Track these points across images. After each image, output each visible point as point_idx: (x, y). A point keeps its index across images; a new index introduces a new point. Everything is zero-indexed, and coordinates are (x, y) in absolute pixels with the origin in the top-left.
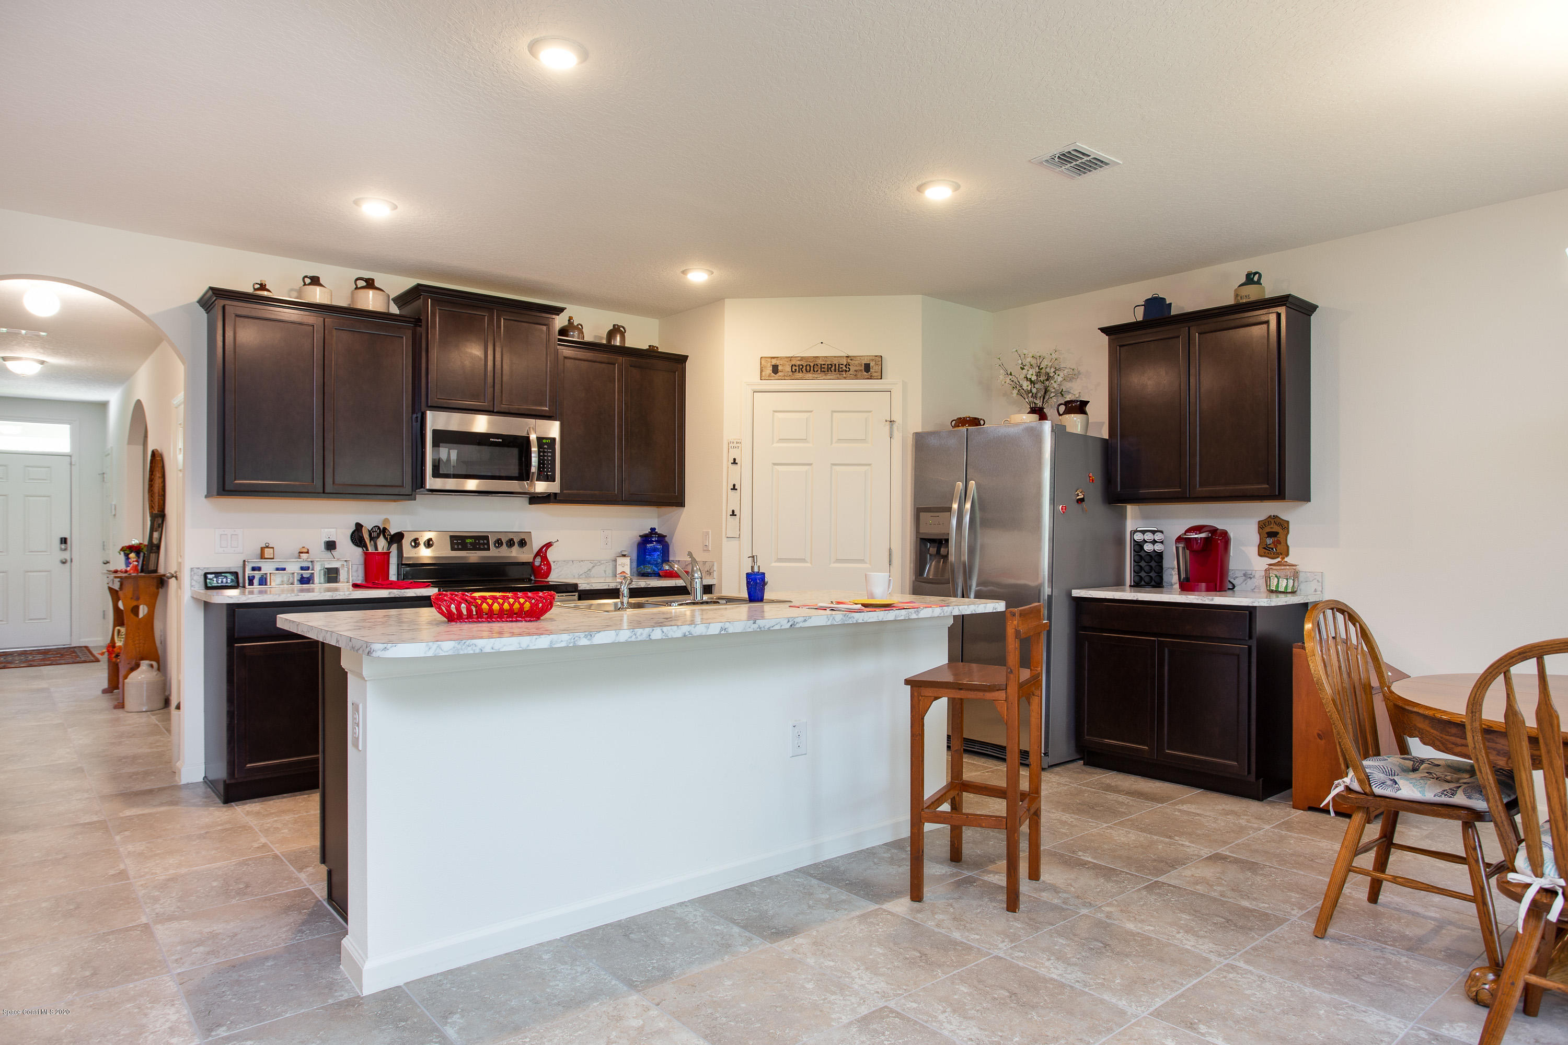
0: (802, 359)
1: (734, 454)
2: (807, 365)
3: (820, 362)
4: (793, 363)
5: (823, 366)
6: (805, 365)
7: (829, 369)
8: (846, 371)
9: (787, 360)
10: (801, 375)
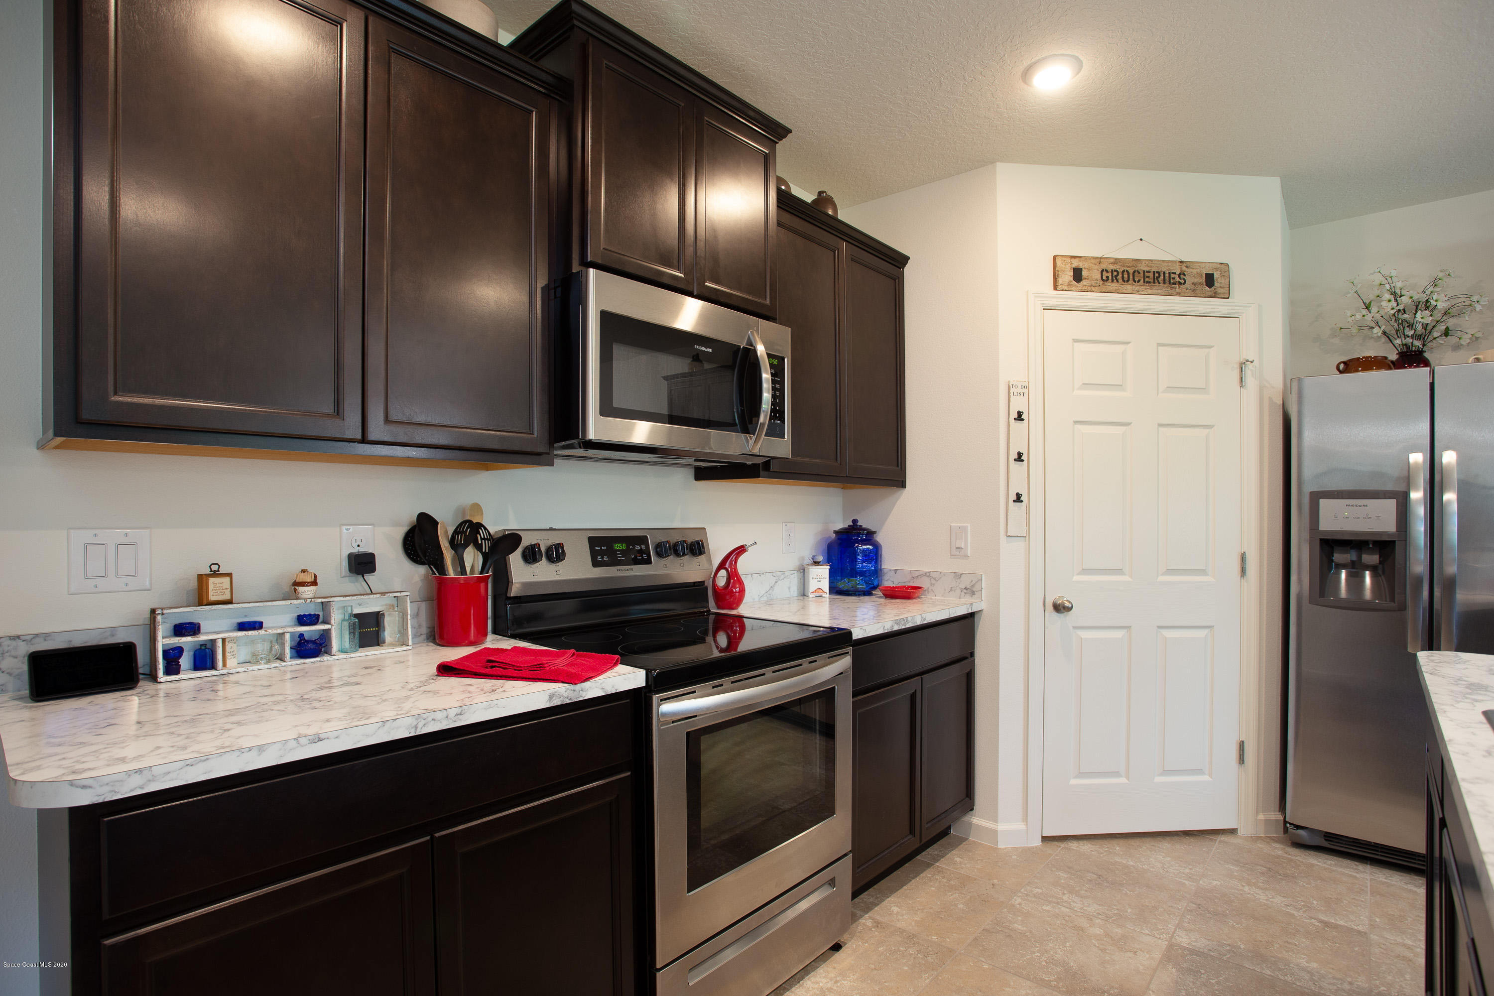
0: (1116, 261)
1: (1018, 404)
2: (1123, 272)
3: (1143, 267)
4: (1104, 266)
5: (1147, 274)
6: (1120, 271)
7: (1156, 279)
8: (1180, 283)
9: (1094, 261)
10: (1115, 286)
